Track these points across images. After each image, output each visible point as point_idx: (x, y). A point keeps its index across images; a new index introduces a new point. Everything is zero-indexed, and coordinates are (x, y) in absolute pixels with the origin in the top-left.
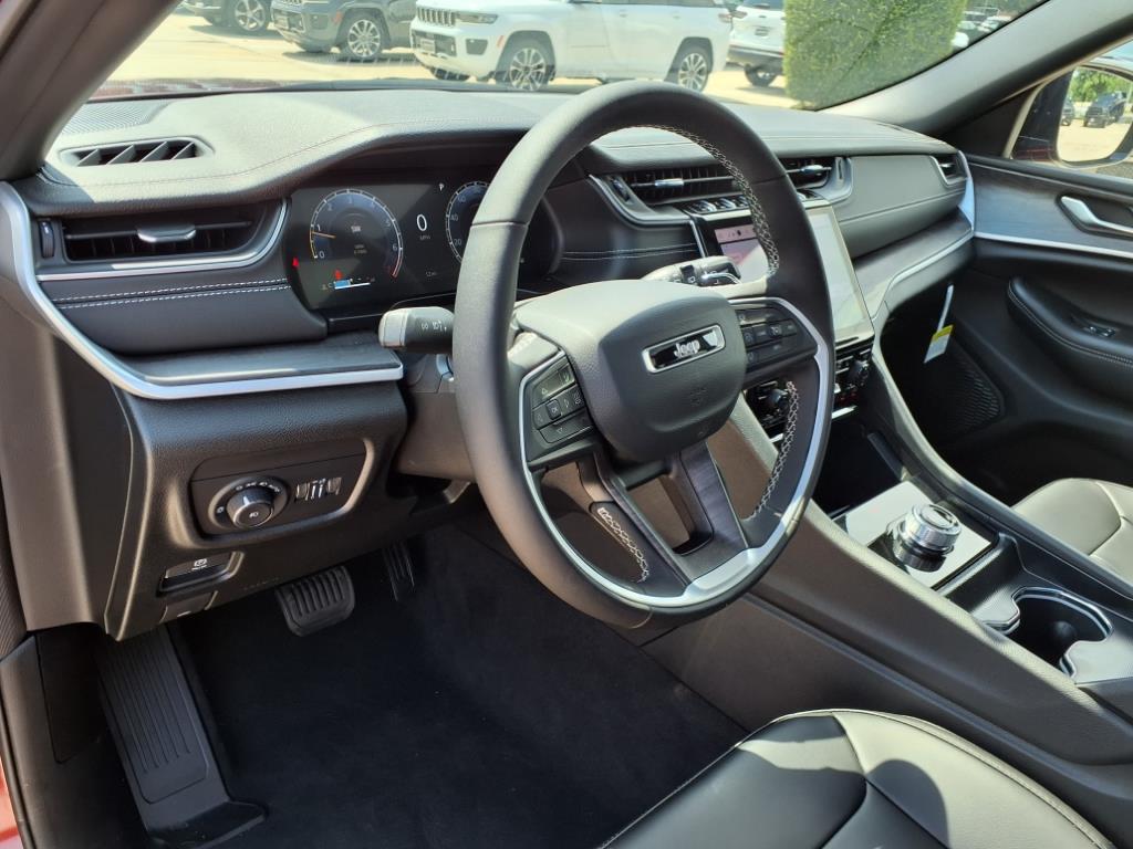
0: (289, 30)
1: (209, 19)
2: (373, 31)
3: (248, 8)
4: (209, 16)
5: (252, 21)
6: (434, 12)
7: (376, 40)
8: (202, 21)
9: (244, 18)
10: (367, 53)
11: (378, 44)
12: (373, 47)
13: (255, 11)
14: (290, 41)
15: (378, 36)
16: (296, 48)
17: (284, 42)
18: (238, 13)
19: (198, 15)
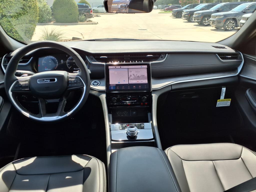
0: (212, 24)
1: (198, 23)
2: (233, 23)
3: (206, 20)
4: (198, 22)
5: (207, 23)
6: (246, 18)
7: (233, 25)
8: (197, 24)
9: (205, 22)
10: (231, 29)
11: (234, 26)
12: (232, 27)
13: (208, 21)
14: (213, 27)
15: (234, 24)
16: (214, 28)
17: (212, 27)
18: (204, 21)
19: (196, 22)
